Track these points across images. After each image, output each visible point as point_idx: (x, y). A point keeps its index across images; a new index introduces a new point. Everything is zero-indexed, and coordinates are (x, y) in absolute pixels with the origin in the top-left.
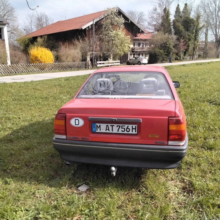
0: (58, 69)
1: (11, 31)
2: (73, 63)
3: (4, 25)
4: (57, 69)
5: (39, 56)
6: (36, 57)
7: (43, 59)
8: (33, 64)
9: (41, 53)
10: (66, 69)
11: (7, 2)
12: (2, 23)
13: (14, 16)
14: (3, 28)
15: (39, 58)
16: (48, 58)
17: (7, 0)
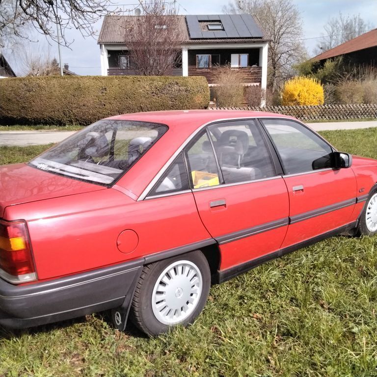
0: (329, 117)
1: (288, 52)
2: (363, 107)
3: (264, 42)
4: (327, 117)
5: (296, 94)
6: (292, 95)
7: (302, 98)
8: (280, 108)
9: (301, 89)
10: (345, 118)
11: (288, 4)
12: (260, 39)
13: (297, 26)
14: (262, 48)
15: (296, 97)
16: (311, 96)
17: (288, 1)
